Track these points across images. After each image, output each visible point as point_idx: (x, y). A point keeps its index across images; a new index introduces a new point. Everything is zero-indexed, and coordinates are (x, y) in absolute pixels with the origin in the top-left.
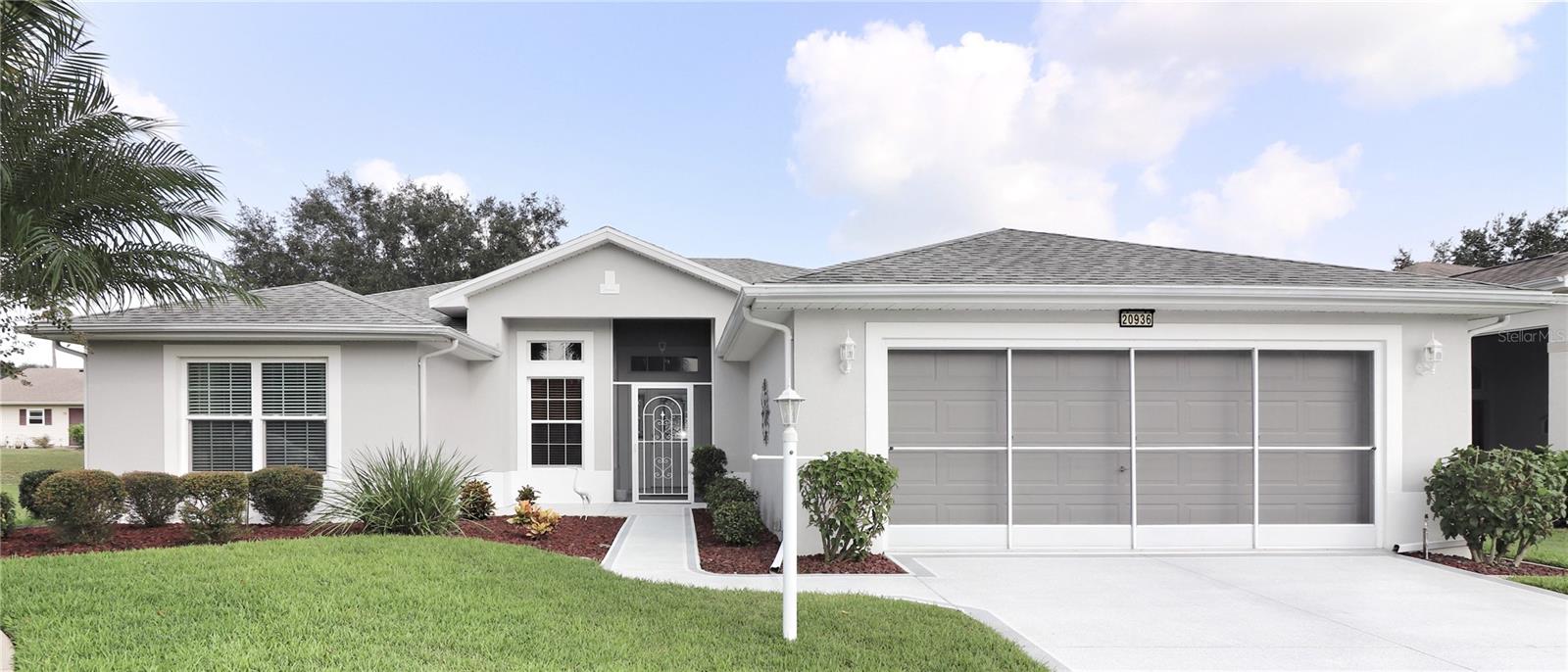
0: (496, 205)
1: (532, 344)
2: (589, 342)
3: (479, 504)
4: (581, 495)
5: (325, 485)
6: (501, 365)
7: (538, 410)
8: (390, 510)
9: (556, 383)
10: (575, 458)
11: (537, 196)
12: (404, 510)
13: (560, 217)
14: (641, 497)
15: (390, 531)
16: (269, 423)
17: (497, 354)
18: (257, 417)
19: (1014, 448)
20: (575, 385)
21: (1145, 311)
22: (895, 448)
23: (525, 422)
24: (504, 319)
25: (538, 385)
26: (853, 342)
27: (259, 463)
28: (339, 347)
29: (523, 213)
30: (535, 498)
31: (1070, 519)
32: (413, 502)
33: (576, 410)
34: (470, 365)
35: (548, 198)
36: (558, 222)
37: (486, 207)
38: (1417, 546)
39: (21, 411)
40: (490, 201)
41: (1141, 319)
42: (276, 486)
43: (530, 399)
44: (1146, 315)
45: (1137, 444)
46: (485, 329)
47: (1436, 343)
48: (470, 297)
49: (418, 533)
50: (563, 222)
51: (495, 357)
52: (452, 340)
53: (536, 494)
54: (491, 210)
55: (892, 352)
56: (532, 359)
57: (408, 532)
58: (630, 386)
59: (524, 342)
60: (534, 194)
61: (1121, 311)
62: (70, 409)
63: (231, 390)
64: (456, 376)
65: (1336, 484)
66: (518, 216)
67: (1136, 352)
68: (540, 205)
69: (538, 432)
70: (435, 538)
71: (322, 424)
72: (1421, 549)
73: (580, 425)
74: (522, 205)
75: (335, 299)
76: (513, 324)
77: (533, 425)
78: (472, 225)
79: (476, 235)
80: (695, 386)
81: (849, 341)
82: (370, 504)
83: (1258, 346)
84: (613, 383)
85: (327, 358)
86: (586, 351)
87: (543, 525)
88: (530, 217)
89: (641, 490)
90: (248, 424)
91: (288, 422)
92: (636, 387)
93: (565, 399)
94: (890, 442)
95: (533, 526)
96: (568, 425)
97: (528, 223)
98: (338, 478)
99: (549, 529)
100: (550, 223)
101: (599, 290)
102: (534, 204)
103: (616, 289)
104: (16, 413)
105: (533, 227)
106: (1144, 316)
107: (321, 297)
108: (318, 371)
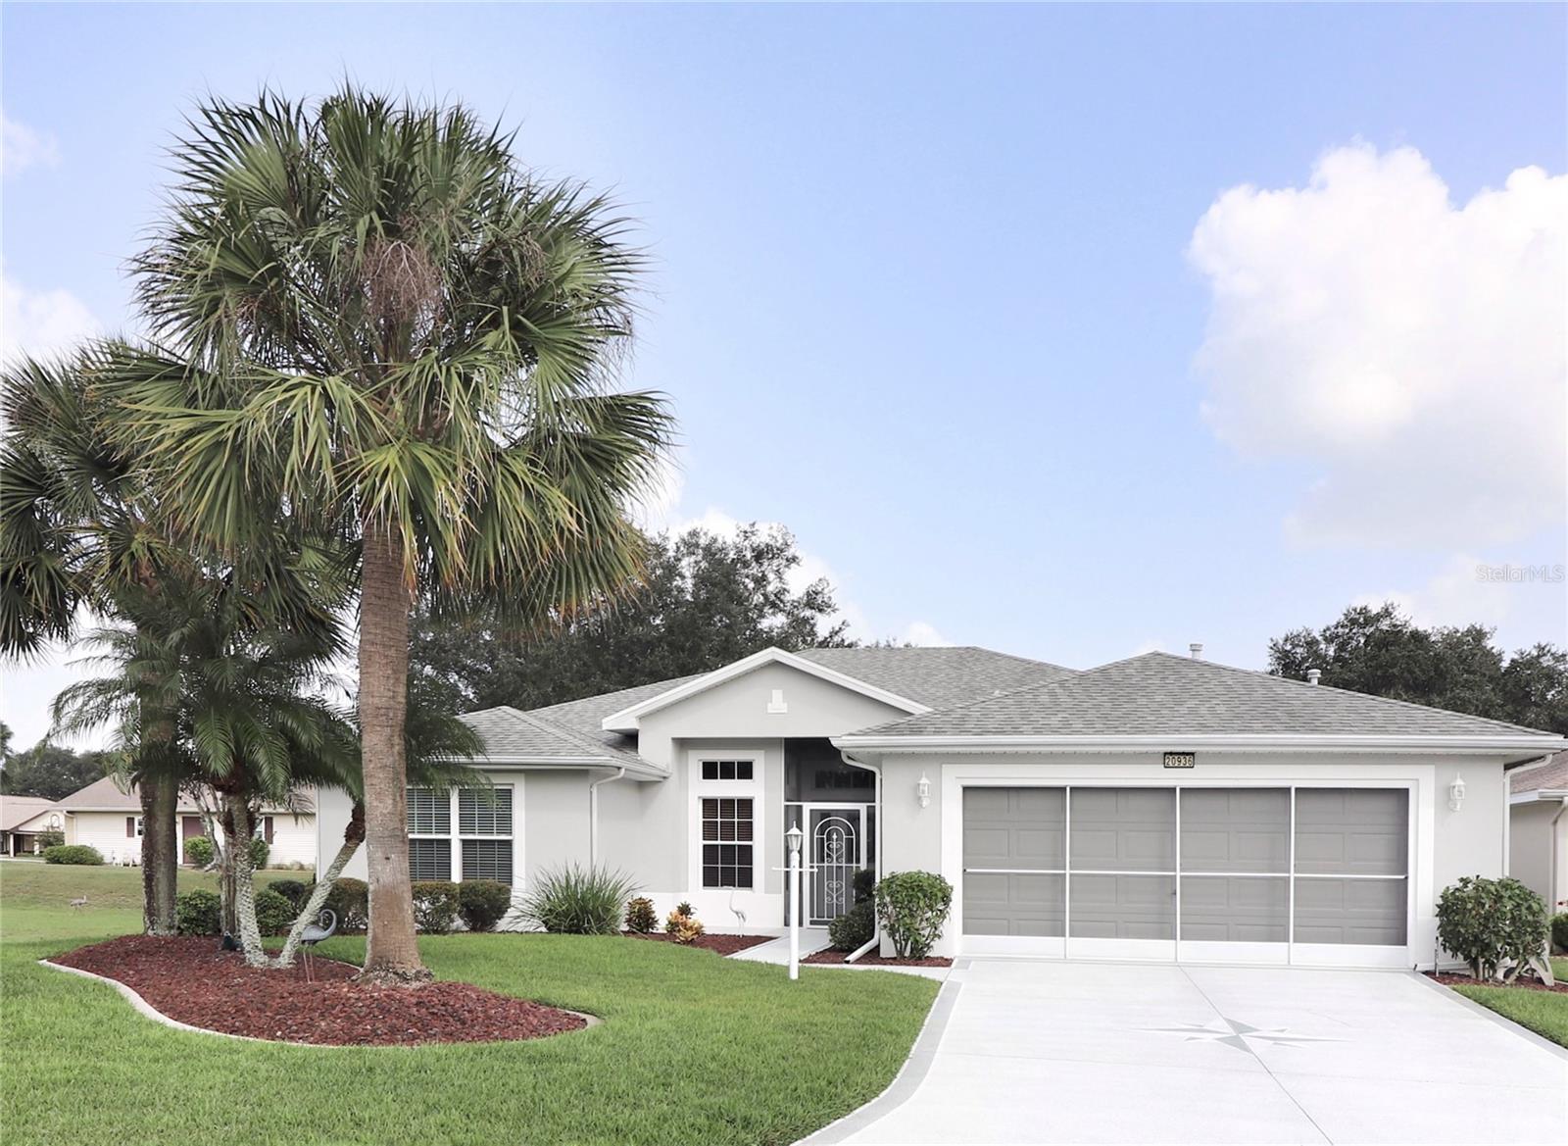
0: (703, 541)
1: (704, 763)
2: (759, 760)
3: (642, 919)
4: (737, 913)
5: (513, 894)
6: (670, 786)
7: (709, 831)
8: (566, 914)
9: (728, 803)
10: (746, 881)
11: (756, 527)
12: (577, 914)
13: (789, 553)
14: (812, 923)
15: (565, 932)
16: (464, 842)
17: (666, 775)
18: (455, 837)
19: (1072, 872)
20: (746, 805)
21: (1188, 754)
22: (968, 870)
23: (696, 843)
24: (675, 740)
25: (709, 805)
26: (928, 782)
27: (456, 876)
28: (523, 775)
29: (739, 551)
30: (692, 914)
31: (1127, 934)
32: (584, 910)
33: (747, 831)
34: (642, 785)
35: (771, 528)
36: (787, 560)
37: (690, 544)
38: (1430, 967)
39: (128, 819)
40: (694, 534)
41: (1183, 761)
42: (476, 896)
43: (701, 820)
44: (1187, 757)
45: (1181, 870)
46: (655, 750)
47: (1459, 782)
48: (641, 718)
49: (587, 933)
50: (794, 559)
51: (665, 778)
52: (619, 768)
53: (692, 910)
54: (697, 545)
55: (966, 789)
56: (704, 778)
57: (578, 932)
58: (801, 807)
59: (695, 761)
60: (753, 525)
61: (1165, 754)
62: (184, 818)
63: (434, 812)
64: (629, 796)
65: (1380, 910)
66: (732, 555)
67: (1181, 789)
68: (762, 538)
69: (709, 853)
70: (601, 938)
71: (509, 843)
72: (1432, 969)
73: (751, 846)
74: (737, 540)
75: (519, 728)
76: (683, 744)
77: (704, 846)
78: (671, 570)
79: (678, 582)
80: (868, 807)
81: (924, 781)
82: (550, 910)
83: (1294, 785)
84: (784, 803)
85: (513, 785)
86: (757, 770)
87: (690, 933)
88: (749, 555)
89: (812, 916)
90: (448, 842)
91: (480, 841)
92: (807, 807)
93: (736, 820)
94: (964, 866)
95: (681, 933)
96: (739, 846)
97: (746, 564)
98: (523, 889)
99: (695, 937)
100: (776, 562)
101: (766, 709)
102: (753, 538)
103: (784, 708)
104: (123, 822)
105: (754, 570)
106: (1184, 757)
107: (506, 725)
108: (506, 795)
